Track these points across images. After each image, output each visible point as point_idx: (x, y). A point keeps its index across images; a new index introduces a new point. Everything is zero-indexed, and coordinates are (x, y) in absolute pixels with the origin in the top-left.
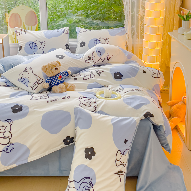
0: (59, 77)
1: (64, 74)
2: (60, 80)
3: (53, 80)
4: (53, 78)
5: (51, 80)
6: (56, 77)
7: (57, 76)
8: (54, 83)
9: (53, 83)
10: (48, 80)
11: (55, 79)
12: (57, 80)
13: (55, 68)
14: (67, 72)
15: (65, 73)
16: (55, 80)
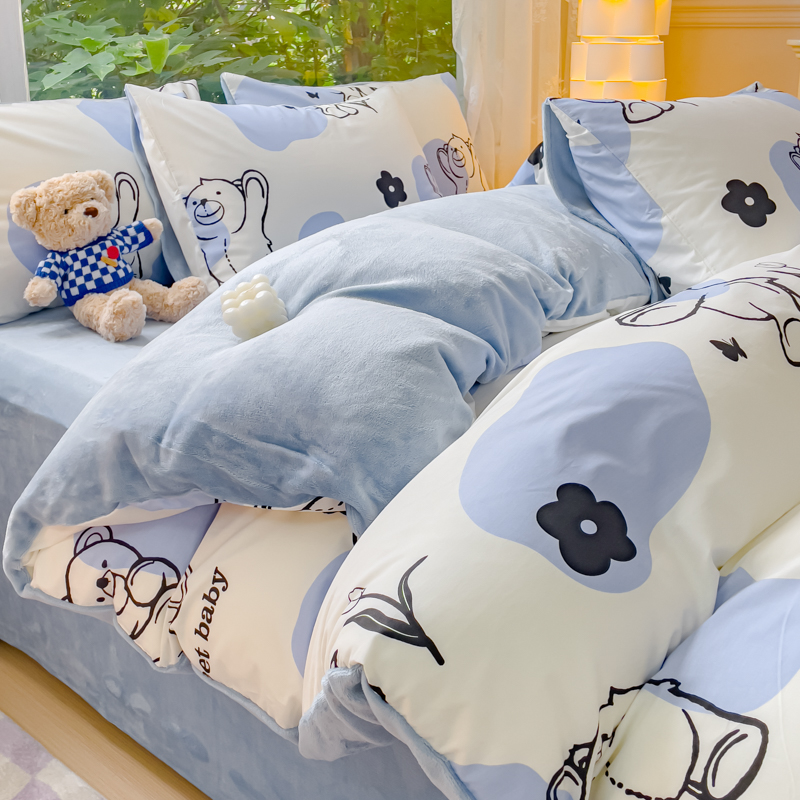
10: (48, 265)
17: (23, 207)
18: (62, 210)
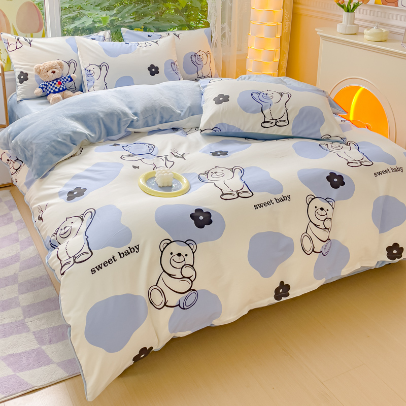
0: (57, 83)
1: (65, 80)
2: (58, 88)
3: (49, 86)
4: (49, 84)
5: (47, 86)
6: (53, 83)
7: (55, 82)
8: (50, 90)
9: (48, 90)
10: (42, 85)
11: (51, 85)
12: (54, 87)
13: (51, 71)
14: (69, 77)
15: (67, 78)
16: (51, 87)
17: (36, 69)
18: (46, 71)
